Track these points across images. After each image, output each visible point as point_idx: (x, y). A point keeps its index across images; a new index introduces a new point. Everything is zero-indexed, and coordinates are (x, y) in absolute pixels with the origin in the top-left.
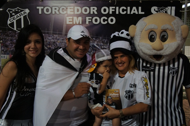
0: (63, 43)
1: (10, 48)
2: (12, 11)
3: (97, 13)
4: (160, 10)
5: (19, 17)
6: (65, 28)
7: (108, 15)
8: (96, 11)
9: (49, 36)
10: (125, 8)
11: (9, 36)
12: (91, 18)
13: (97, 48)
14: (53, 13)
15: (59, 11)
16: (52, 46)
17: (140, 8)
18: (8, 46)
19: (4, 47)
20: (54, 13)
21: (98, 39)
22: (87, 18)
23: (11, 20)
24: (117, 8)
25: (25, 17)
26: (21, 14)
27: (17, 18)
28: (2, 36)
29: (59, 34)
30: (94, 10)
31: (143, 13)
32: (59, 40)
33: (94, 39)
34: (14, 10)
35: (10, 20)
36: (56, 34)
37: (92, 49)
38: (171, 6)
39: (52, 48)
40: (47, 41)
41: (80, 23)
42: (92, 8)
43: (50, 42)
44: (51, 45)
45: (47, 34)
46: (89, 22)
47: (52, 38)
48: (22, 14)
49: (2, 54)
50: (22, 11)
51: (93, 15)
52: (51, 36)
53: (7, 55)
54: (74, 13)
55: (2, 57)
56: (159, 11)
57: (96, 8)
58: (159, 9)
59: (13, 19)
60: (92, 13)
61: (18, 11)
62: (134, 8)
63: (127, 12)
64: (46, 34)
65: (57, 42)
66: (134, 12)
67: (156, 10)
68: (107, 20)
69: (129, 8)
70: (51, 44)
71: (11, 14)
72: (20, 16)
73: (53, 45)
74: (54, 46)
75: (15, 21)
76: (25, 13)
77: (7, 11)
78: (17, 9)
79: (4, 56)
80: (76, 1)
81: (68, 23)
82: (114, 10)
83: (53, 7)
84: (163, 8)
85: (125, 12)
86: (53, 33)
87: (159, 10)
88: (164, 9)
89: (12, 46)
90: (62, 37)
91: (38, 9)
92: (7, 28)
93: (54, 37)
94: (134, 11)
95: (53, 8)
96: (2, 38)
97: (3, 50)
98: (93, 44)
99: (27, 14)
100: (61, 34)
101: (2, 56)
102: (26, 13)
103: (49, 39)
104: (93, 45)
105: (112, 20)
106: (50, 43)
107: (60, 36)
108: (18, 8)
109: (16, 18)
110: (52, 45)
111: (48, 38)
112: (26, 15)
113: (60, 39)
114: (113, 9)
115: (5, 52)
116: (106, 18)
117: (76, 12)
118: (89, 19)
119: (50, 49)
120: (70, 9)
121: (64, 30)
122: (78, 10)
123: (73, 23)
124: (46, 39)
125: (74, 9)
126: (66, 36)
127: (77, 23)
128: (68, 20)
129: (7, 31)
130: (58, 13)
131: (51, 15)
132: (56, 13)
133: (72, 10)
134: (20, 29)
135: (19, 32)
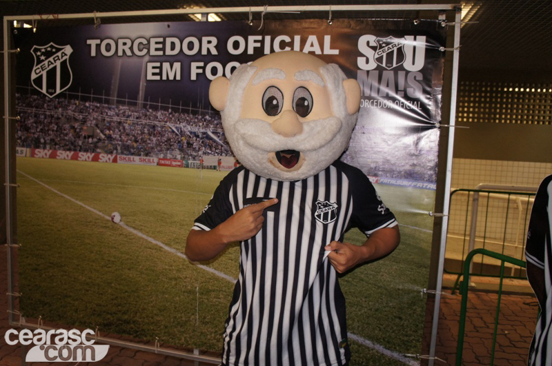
0: (138, 125)
1: (34, 133)
2: (40, 50)
3: (216, 53)
4: (384, 45)
5: (53, 64)
6: (144, 89)
8: (215, 47)
9: (110, 109)
10: (287, 39)
11: (32, 107)
12: (202, 64)
13: (215, 141)
14: (119, 55)
15: (131, 48)
16: (114, 131)
17: (327, 39)
18: (30, 128)
19: (22, 129)
20: (121, 55)
21: (217, 118)
22: (194, 65)
23: (38, 71)
24: (268, 39)
25: (63, 64)
26: (57, 58)
27: (49, 65)
28: (20, 106)
29: (130, 104)
30: (210, 44)
31: (336, 52)
32: (131, 119)
33: (207, 117)
34: (44, 49)
35: (35, 71)
36: (123, 103)
37: (202, 142)
39: (114, 137)
40: (105, 120)
42: (205, 39)
43: (110, 122)
45: (105, 103)
46: (198, 74)
47: (116, 113)
48: (58, 56)
49: (19, 145)
50: (58, 50)
51: (209, 58)
52: (114, 109)
53: (27, 147)
54: (164, 53)
55: (18, 153)
56: (381, 47)
57: (214, 40)
58: (381, 42)
59: (42, 68)
60: (204, 52)
61: (51, 50)
64: (102, 104)
65: (126, 123)
66: (312, 49)
67: (373, 44)
69: (297, 39)
70: (112, 127)
71: (38, 57)
72: (55, 62)
73: (117, 130)
74: (120, 131)
75: (44, 73)
76: (63, 55)
77: (32, 51)
79: (21, 151)
80: (170, 23)
81: (150, 77)
82: (258, 45)
83: (119, 40)
84: (391, 38)
86: (119, 102)
87: (380, 45)
89: (37, 128)
90: (136, 112)
91: (90, 45)
92: (29, 88)
93: (119, 111)
94: (312, 45)
95: (121, 42)
97: (20, 138)
98: (203, 131)
99: (68, 57)
100: (135, 104)
101: (18, 151)
102: (66, 55)
103: (109, 114)
104: (204, 133)
106: (110, 124)
107: (132, 108)
108: (52, 43)
109: (47, 66)
110: (114, 128)
111: (107, 113)
112: (66, 60)
113: (132, 116)
114: (255, 41)
115: (24, 141)
116: (237, 65)
117: (169, 52)
118: (198, 68)
119: (109, 138)
120: (157, 43)
121: (141, 94)
122: (173, 46)
123: (161, 77)
124: (102, 114)
125: (164, 43)
126: (146, 109)
127: (171, 78)
128: (150, 71)
129: (29, 96)
130: (129, 53)
131: (116, 58)
132: (125, 55)
133: (160, 46)
134: (53, 91)
135: (51, 97)
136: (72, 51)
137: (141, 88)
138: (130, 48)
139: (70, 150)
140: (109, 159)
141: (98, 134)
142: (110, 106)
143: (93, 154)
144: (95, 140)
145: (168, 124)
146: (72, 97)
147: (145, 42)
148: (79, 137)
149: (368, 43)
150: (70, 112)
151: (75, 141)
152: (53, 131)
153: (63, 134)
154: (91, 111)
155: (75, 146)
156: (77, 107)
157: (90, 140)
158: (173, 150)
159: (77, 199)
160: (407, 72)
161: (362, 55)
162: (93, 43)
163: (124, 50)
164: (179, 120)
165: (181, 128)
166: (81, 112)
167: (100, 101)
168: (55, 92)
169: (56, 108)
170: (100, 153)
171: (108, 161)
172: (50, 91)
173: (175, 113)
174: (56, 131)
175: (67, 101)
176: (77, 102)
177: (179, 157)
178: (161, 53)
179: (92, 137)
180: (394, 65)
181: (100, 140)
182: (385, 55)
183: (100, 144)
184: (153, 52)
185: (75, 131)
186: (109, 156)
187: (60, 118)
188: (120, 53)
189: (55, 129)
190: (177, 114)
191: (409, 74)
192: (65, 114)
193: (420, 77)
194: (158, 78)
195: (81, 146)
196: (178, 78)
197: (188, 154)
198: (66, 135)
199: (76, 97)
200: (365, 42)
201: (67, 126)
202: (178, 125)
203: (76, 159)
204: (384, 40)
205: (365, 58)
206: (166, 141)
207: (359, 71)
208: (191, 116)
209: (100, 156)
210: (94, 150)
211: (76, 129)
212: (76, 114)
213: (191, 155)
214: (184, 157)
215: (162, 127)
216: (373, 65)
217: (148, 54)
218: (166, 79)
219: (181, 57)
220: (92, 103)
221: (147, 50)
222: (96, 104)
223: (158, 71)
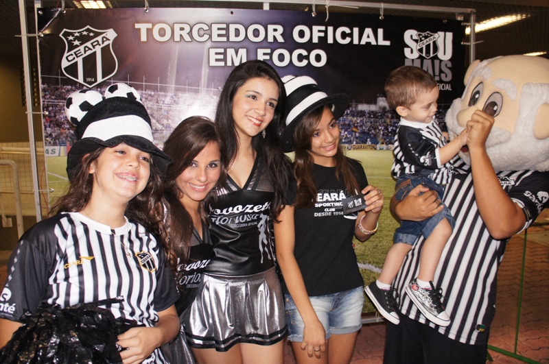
1: (68, 129)
2: (72, 34)
3: (283, 41)
4: (423, 39)
5: (91, 50)
6: (207, 75)
7: (309, 46)
8: (282, 35)
10: (347, 30)
12: (268, 51)
14: (175, 40)
15: (190, 33)
16: (173, 121)
17: (380, 31)
18: (63, 123)
19: (52, 125)
20: (179, 40)
22: (260, 52)
23: (70, 58)
24: (330, 29)
25: (105, 51)
26: (96, 43)
27: (85, 53)
28: (48, 99)
29: (191, 91)
30: (276, 32)
31: (388, 43)
34: (78, 33)
35: (67, 58)
36: (183, 91)
38: (445, 30)
40: (161, 109)
42: (270, 27)
43: (168, 111)
45: (161, 91)
47: (175, 102)
48: (97, 41)
49: (48, 143)
51: (275, 45)
52: (171, 97)
53: (60, 146)
54: (228, 38)
55: (48, 153)
56: (421, 40)
57: (280, 29)
58: (421, 36)
59: (76, 55)
60: (270, 39)
61: (88, 35)
62: (368, 31)
63: (352, 41)
64: (158, 92)
66: (368, 40)
68: (307, 57)
69: (356, 30)
70: (171, 116)
71: (70, 42)
72: (94, 48)
73: (176, 120)
75: (80, 61)
76: (105, 39)
77: (61, 35)
78: (86, 30)
79: (52, 150)
80: (232, 10)
81: (213, 63)
82: (322, 34)
83: (175, 25)
84: (428, 34)
85: (348, 40)
86: (177, 90)
87: (421, 38)
88: (431, 35)
90: (199, 99)
91: (139, 29)
92: (60, 77)
93: (178, 98)
94: (368, 37)
95: (177, 27)
96: (46, 103)
97: (51, 135)
99: (111, 42)
100: (197, 91)
101: (47, 150)
102: (109, 40)
103: (166, 102)
105: (318, 58)
106: (168, 113)
107: (194, 96)
108: (88, 27)
109: (83, 52)
110: (173, 118)
111: (164, 101)
112: (109, 44)
113: (194, 104)
114: (320, 31)
115: (55, 139)
116: (304, 53)
117: (233, 38)
118: (265, 54)
119: (168, 128)
120: (219, 29)
121: (204, 80)
122: (237, 33)
123: (226, 63)
124: (157, 102)
125: (227, 29)
128: (213, 57)
129: (60, 86)
130: (187, 38)
131: (172, 44)
132: (182, 40)
133: (223, 32)
134: (93, 80)
135: (90, 87)
136: (116, 35)
137: (203, 75)
138: (188, 33)
142: (166, 94)
147: (206, 28)
149: (411, 36)
154: (144, 100)
160: (441, 61)
161: (408, 47)
163: (181, 35)
167: (155, 89)
168: (96, 81)
172: (89, 79)
178: (225, 39)
180: (432, 55)
181: (156, 131)
182: (424, 47)
184: (215, 38)
188: (177, 38)
191: (442, 63)
193: (450, 65)
194: (222, 64)
200: (410, 35)
204: (423, 34)
205: (410, 49)
207: (406, 60)
216: (416, 55)
217: (210, 40)
218: (230, 65)
219: (246, 44)
220: (144, 92)
221: (208, 36)
222: (149, 92)
223: (221, 57)
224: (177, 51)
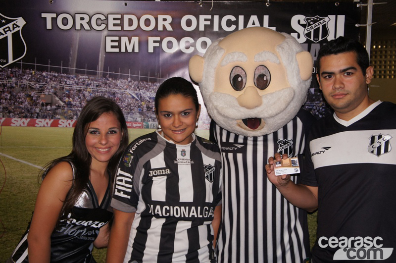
0: (98, 92)
3: (172, 30)
4: (312, 23)
5: (3, 35)
6: (104, 60)
8: (170, 24)
9: (69, 78)
10: (233, 18)
12: (158, 39)
14: (76, 29)
15: (89, 23)
16: (73, 99)
17: (266, 18)
20: (80, 29)
22: (151, 39)
24: (216, 18)
26: (8, 29)
29: (89, 74)
30: (165, 21)
32: (90, 87)
36: (83, 73)
39: (74, 104)
40: (64, 88)
41: (135, 51)
42: (160, 17)
43: (69, 90)
44: (72, 96)
45: (63, 73)
46: (155, 48)
47: (75, 82)
48: (9, 27)
50: (9, 22)
51: (165, 33)
52: (73, 78)
54: (122, 28)
56: (309, 25)
57: (169, 19)
58: (309, 21)
60: (160, 28)
62: (254, 18)
63: (237, 28)
64: (61, 73)
65: (86, 91)
67: (302, 22)
68: (194, 45)
69: (241, 18)
70: (72, 94)
72: (6, 33)
73: (77, 97)
74: (80, 98)
76: (15, 26)
80: (126, 2)
81: (109, 49)
82: (208, 23)
83: (76, 15)
84: (317, 18)
85: (233, 27)
86: (77, 72)
87: (309, 23)
88: (321, 19)
90: (96, 81)
91: (46, 18)
93: (78, 80)
94: (254, 24)
95: (78, 17)
99: (20, 29)
100: (95, 74)
102: (19, 27)
103: (68, 83)
105: (204, 45)
106: (69, 92)
107: (92, 77)
110: (74, 96)
111: (66, 82)
112: (19, 31)
113: (92, 84)
114: (206, 20)
116: (191, 40)
117: (126, 27)
118: (155, 42)
119: (69, 104)
120: (114, 19)
121: (101, 65)
122: (131, 22)
123: (120, 50)
124: (60, 83)
125: (122, 19)
126: (106, 77)
127: (130, 50)
128: (109, 44)
130: (87, 27)
131: (73, 32)
132: (82, 29)
133: (118, 22)
134: (5, 61)
135: (3, 67)
136: (25, 23)
137: (100, 60)
138: (87, 23)
139: (26, 117)
140: (69, 124)
141: (56, 102)
142: (69, 76)
143: (52, 120)
144: (54, 107)
145: (128, 91)
146: (26, 67)
147: (103, 18)
148: (36, 105)
149: (299, 21)
150: (25, 82)
151: (31, 109)
152: (6, 99)
153: (18, 102)
154: (49, 80)
155: (32, 114)
156: (32, 76)
157: (49, 107)
158: (133, 114)
159: (35, 163)
161: (295, 32)
162: (49, 17)
163: (81, 24)
164: (138, 88)
165: (140, 95)
166: (38, 81)
167: (58, 71)
168: (7, 62)
169: (9, 77)
170: (59, 119)
171: (68, 126)
172: (1, 61)
173: (135, 81)
174: (10, 100)
175: (21, 71)
176: (33, 72)
177: (139, 119)
178: (119, 28)
179: (51, 104)
180: (320, 39)
181: (59, 107)
182: (312, 31)
183: (59, 111)
184: (111, 27)
185: (32, 99)
186: (69, 121)
187: (14, 87)
189: (8, 97)
190: (136, 82)
192: (19, 83)
194: (117, 50)
195: (38, 113)
196: (136, 50)
197: (148, 116)
198: (22, 103)
199: (32, 68)
200: (297, 21)
201: (22, 94)
202: (137, 92)
203: (34, 125)
204: (312, 18)
205: (297, 34)
206: (127, 106)
208: (150, 83)
209: (60, 122)
210: (52, 116)
211: (33, 97)
212: (32, 83)
213: (151, 117)
214: (144, 119)
215: (122, 94)
216: (303, 39)
217: (106, 29)
218: (124, 51)
219: (138, 32)
220: (49, 73)
221: (105, 25)
222: (54, 74)
223: (116, 44)
224: (78, 39)
